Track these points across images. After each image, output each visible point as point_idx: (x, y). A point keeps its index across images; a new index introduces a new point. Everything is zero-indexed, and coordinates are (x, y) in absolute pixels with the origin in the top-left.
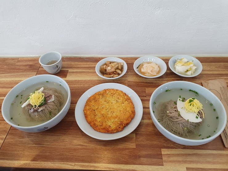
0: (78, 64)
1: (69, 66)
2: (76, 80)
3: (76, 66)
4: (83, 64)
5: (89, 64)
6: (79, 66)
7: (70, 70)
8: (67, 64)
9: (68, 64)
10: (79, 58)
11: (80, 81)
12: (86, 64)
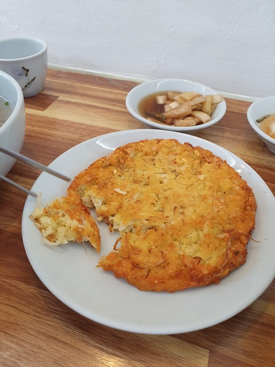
0: (88, 89)
1: (64, 89)
2: (65, 121)
3: (81, 92)
4: (103, 91)
5: (118, 94)
6: (90, 93)
7: (62, 97)
8: (63, 83)
9: (65, 84)
10: (97, 77)
11: (75, 125)
12: (110, 93)
